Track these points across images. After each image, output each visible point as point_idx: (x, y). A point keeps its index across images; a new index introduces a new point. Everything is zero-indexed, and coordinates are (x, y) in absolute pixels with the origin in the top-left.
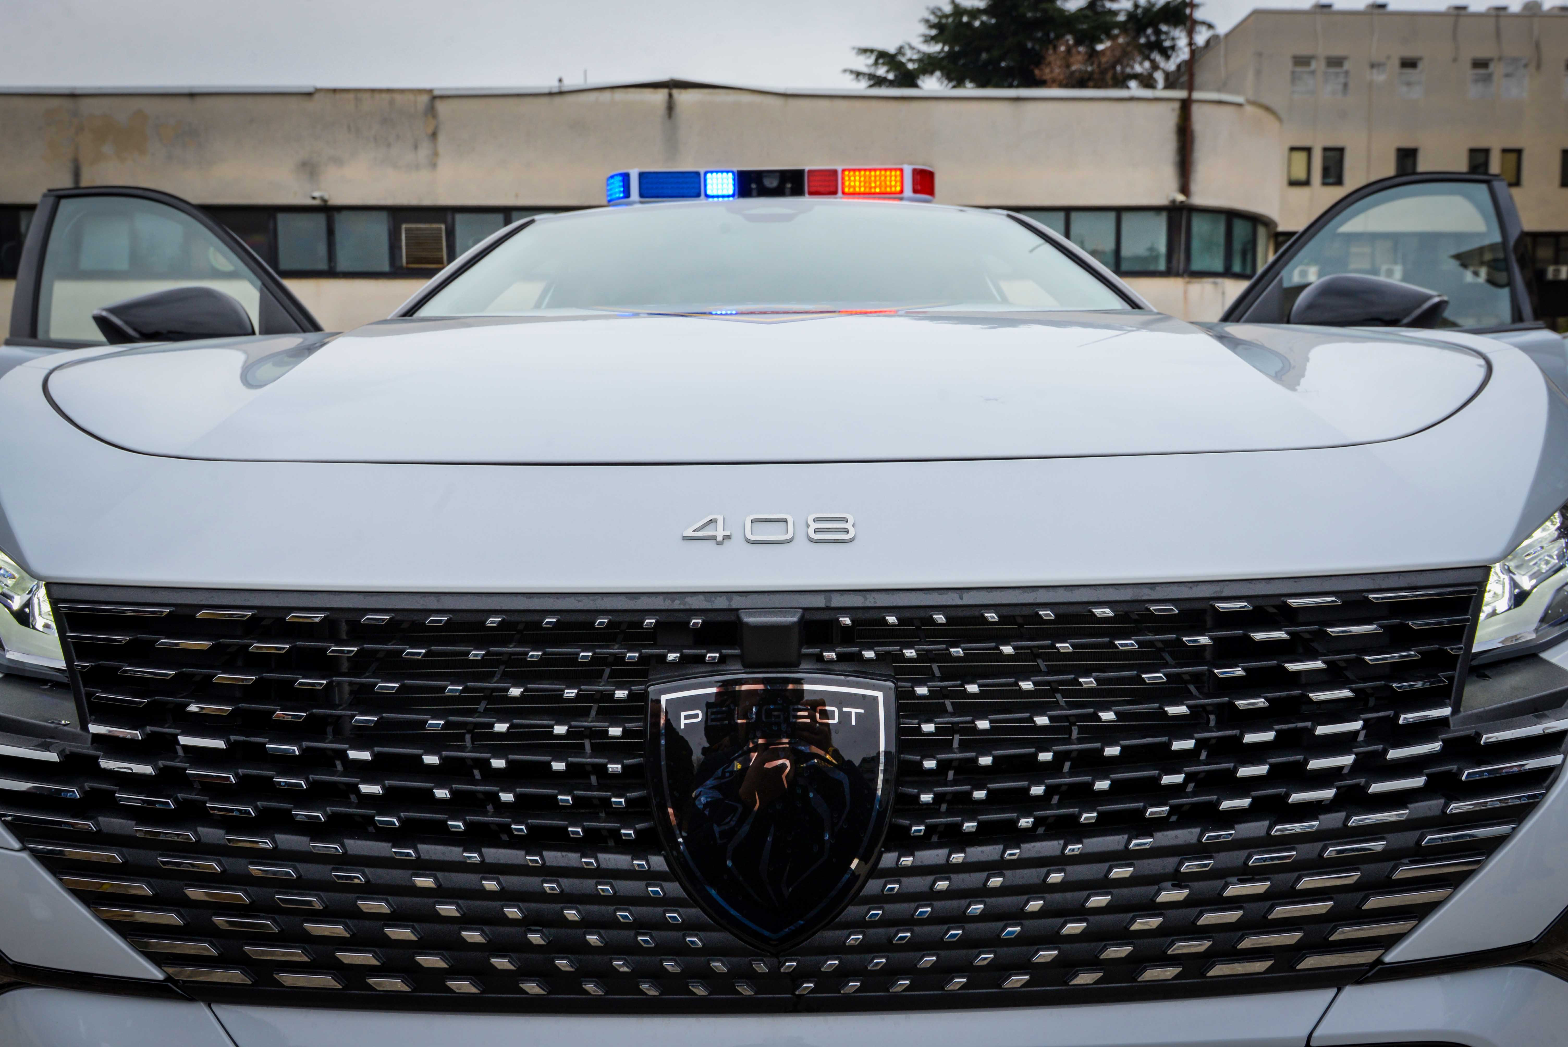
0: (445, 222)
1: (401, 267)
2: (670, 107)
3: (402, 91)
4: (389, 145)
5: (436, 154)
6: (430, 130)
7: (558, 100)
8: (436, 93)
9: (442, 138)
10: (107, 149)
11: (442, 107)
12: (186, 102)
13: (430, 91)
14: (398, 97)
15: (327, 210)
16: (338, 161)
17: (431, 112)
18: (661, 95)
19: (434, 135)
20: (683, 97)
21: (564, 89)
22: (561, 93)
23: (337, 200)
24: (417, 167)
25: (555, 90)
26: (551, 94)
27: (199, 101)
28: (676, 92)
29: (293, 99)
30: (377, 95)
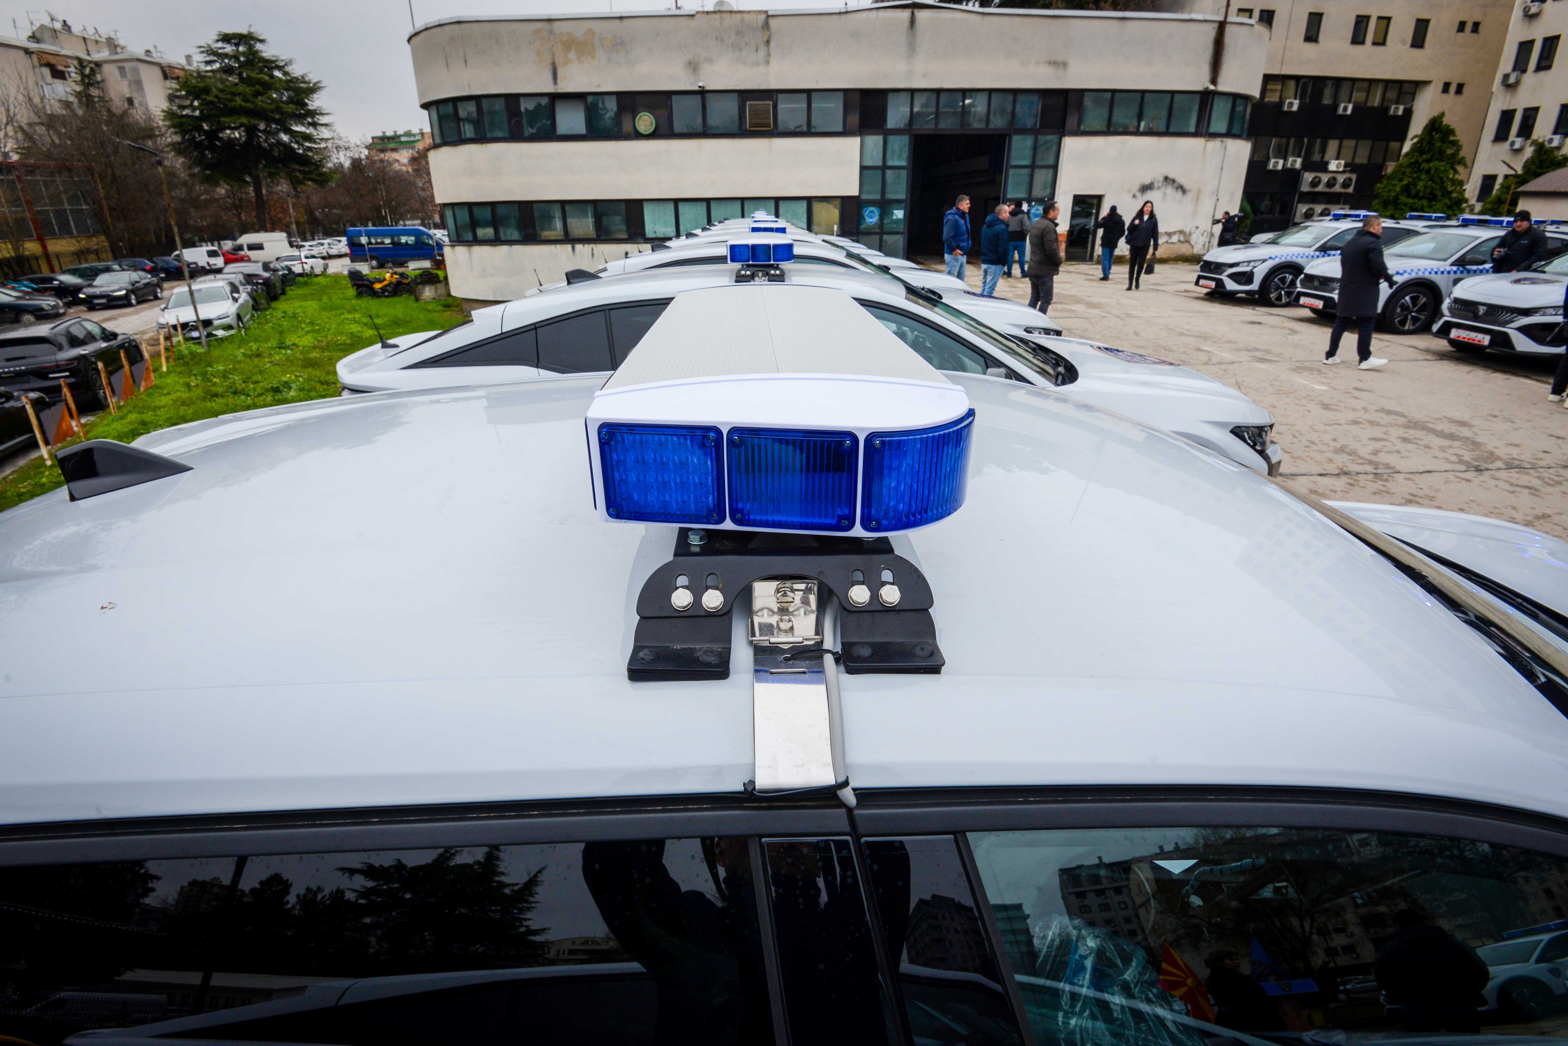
0: (772, 100)
1: (746, 130)
2: (912, 21)
3: (749, 12)
4: (740, 50)
5: (769, 55)
6: (765, 40)
7: (844, 17)
8: (770, 13)
9: (773, 44)
10: (572, 55)
11: (773, 23)
12: (617, 22)
13: (766, 12)
14: (746, 16)
15: (702, 93)
16: (710, 61)
17: (766, 26)
18: (906, 14)
19: (768, 42)
20: (921, 14)
21: (849, 10)
22: (847, 12)
23: (709, 87)
24: (757, 64)
25: (844, 10)
26: (840, 13)
27: (625, 21)
28: (916, 11)
29: (682, 19)
30: (733, 15)
